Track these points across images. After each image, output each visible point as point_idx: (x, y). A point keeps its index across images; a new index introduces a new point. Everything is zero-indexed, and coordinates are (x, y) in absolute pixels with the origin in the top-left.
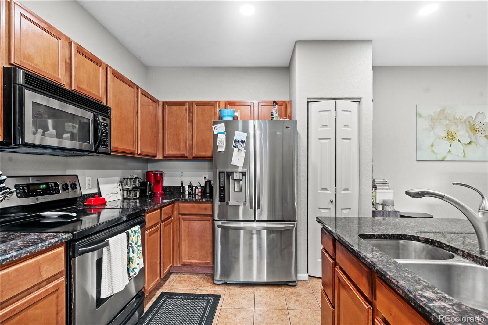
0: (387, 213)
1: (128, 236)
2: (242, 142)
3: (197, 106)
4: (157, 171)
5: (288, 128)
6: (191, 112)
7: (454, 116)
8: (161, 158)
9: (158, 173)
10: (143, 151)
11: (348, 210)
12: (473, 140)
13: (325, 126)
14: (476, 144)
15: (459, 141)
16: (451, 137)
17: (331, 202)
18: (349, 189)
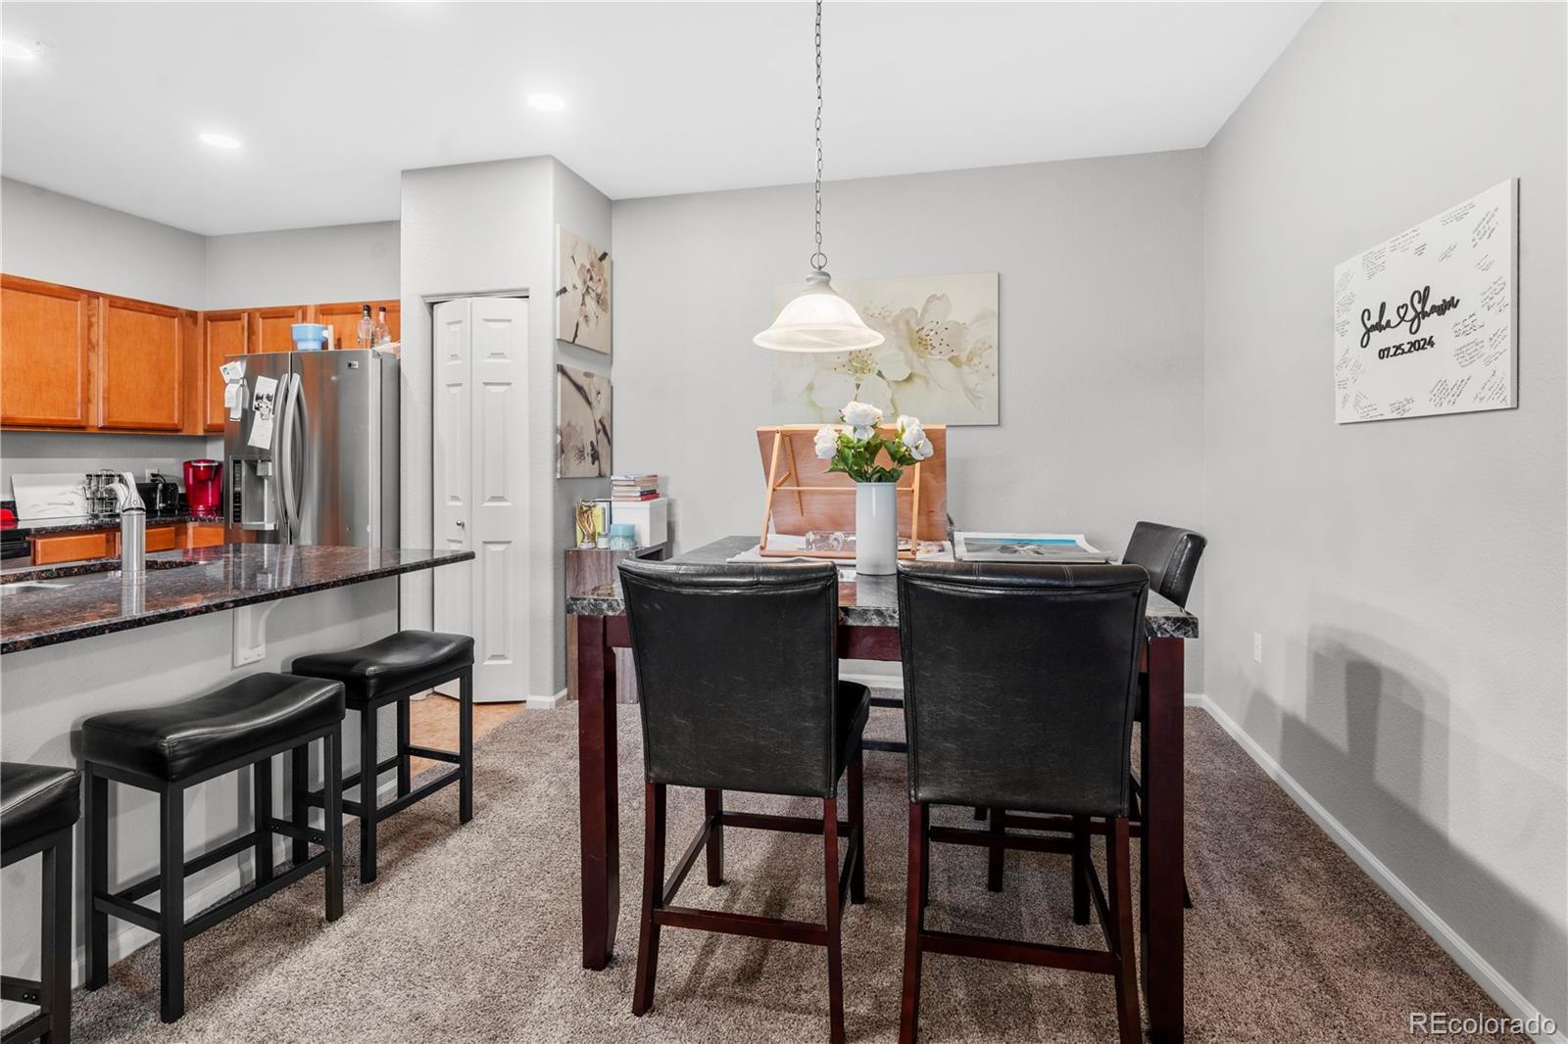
0: (606, 556)
2: (269, 398)
3: (263, 318)
4: (199, 461)
5: (352, 367)
6: (251, 331)
7: (866, 309)
8: (201, 432)
9: (202, 465)
10: (121, 420)
11: (505, 546)
12: (918, 370)
13: (454, 356)
14: (927, 382)
15: (880, 374)
16: (858, 363)
17: (460, 527)
18: (505, 497)
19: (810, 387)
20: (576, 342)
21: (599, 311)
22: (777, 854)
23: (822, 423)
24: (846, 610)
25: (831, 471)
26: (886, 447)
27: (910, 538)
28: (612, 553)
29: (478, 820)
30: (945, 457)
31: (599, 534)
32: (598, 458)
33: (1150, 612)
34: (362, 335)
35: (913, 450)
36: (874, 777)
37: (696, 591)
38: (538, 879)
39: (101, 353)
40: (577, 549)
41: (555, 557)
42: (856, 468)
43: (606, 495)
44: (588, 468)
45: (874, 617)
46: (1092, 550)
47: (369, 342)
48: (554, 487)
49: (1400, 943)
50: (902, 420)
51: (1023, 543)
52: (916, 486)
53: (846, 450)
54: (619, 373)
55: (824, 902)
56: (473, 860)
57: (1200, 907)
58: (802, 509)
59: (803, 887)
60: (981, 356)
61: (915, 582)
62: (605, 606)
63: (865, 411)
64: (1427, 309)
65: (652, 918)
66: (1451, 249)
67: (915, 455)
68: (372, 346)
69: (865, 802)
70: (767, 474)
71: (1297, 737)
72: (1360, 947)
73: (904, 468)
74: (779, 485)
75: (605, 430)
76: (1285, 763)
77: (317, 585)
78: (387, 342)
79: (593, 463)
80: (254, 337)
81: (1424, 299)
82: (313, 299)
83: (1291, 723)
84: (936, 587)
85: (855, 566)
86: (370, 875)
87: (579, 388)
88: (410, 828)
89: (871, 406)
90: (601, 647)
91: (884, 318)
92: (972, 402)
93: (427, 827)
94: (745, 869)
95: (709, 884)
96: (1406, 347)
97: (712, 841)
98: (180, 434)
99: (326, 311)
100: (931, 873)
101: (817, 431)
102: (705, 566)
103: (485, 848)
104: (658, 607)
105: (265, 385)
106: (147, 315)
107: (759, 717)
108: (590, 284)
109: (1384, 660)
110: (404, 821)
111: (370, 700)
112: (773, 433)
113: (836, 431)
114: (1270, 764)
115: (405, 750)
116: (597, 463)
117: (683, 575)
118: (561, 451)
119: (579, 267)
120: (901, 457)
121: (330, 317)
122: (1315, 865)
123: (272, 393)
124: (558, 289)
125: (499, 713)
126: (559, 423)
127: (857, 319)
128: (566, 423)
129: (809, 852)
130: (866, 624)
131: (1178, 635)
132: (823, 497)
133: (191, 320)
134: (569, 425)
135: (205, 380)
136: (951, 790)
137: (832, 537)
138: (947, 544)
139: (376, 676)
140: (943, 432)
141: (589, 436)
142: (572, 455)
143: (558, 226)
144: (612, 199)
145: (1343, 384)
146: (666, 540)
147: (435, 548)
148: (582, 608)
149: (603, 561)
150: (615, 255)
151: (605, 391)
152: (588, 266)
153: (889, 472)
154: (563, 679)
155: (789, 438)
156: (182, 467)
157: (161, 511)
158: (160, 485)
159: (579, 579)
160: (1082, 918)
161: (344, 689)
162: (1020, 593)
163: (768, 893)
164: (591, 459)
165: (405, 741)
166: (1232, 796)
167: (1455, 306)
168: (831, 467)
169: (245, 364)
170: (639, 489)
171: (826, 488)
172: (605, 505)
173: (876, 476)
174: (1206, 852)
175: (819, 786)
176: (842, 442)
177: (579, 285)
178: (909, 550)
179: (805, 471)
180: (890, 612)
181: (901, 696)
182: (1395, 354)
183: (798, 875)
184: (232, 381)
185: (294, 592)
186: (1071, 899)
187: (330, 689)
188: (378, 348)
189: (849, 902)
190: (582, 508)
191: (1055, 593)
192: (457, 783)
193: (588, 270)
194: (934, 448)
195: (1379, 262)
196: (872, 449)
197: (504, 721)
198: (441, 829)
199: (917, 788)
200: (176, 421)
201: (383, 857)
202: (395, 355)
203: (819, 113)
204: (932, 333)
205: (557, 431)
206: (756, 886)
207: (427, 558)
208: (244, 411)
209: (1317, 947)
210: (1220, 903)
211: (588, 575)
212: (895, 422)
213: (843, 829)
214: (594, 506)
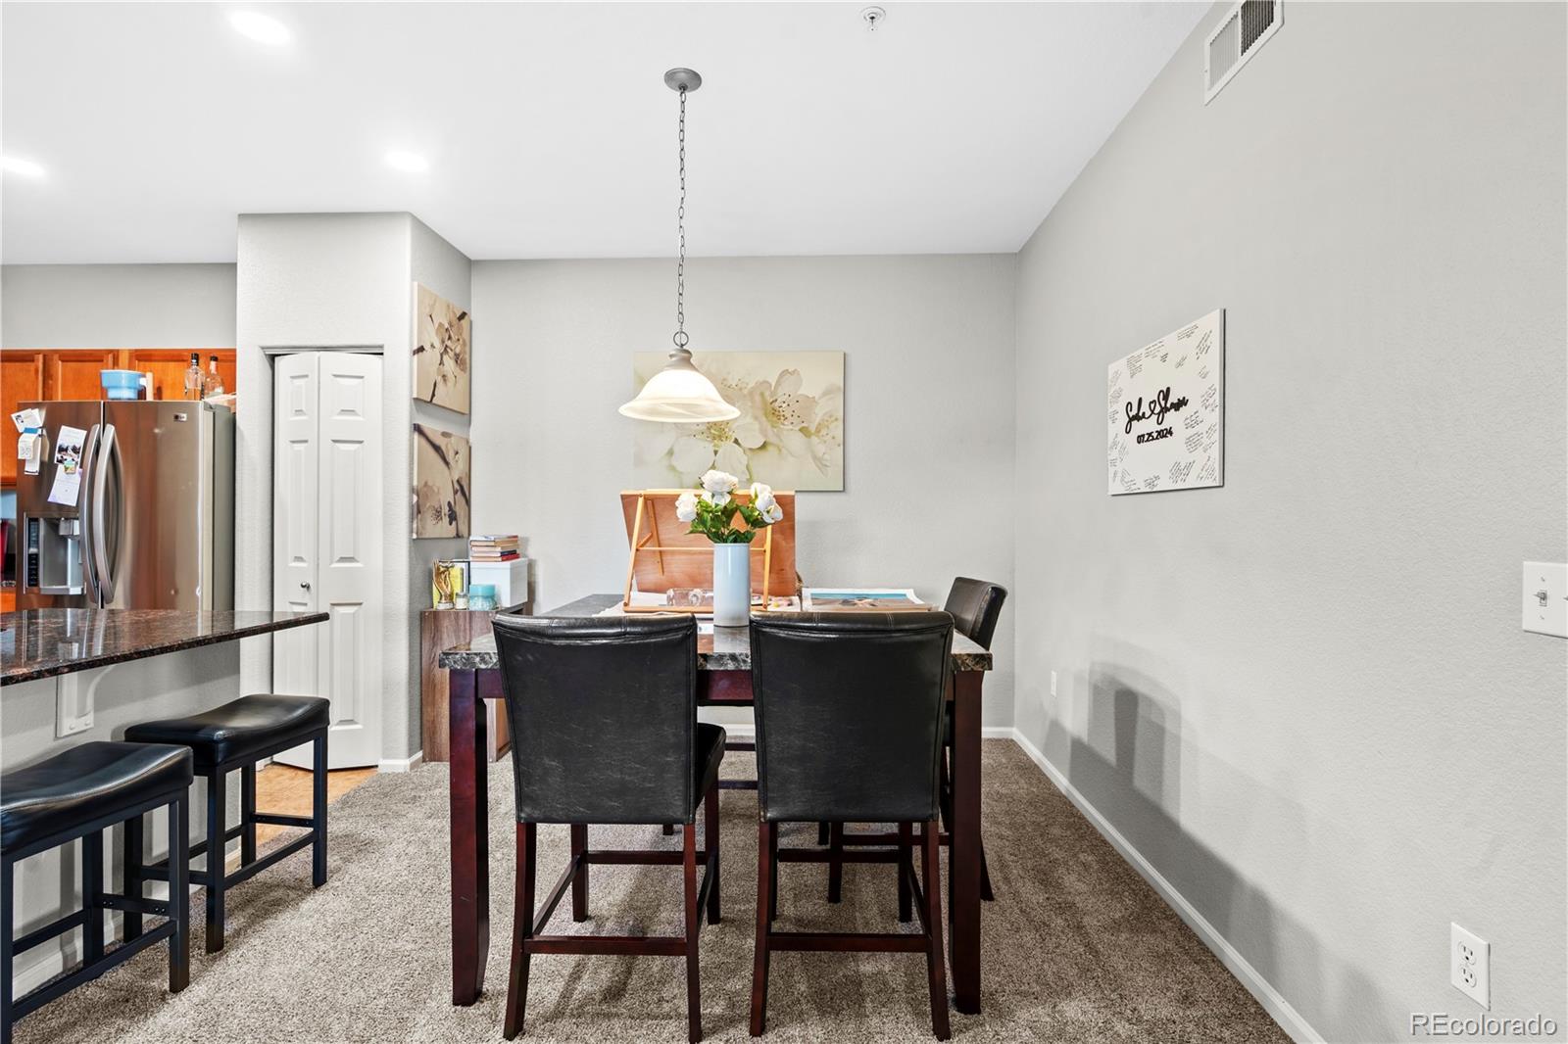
0: (469, 615)
2: (75, 450)
3: (62, 361)
5: (179, 419)
6: (48, 375)
11: (355, 608)
12: (772, 439)
13: (299, 412)
14: (780, 450)
15: (736, 441)
16: (717, 432)
17: (305, 589)
18: (356, 558)
19: (671, 453)
20: (434, 401)
21: (458, 371)
22: (639, 888)
23: (682, 488)
24: (705, 657)
25: (691, 532)
26: (741, 512)
27: (762, 594)
28: (471, 613)
29: (332, 882)
30: (794, 520)
31: (457, 594)
32: (455, 519)
33: (955, 650)
34: (190, 386)
35: (765, 514)
36: (729, 815)
37: (568, 642)
38: (402, 932)
40: (434, 609)
41: (411, 617)
42: (714, 530)
43: (463, 556)
44: (444, 528)
45: (730, 661)
46: (918, 602)
47: (198, 393)
48: (410, 547)
49: (1146, 911)
50: (755, 488)
51: (861, 597)
52: (768, 547)
53: (705, 514)
54: (478, 432)
55: (683, 925)
56: (330, 920)
57: (999, 899)
58: (663, 568)
59: (664, 914)
60: (828, 427)
61: (764, 630)
62: (477, 659)
63: (723, 479)
64: (1168, 405)
65: (523, 948)
66: (1184, 359)
67: (767, 518)
68: (202, 398)
69: (721, 837)
70: (630, 535)
71: (1081, 756)
72: (1117, 917)
73: (757, 530)
74: (642, 546)
75: (463, 490)
76: (1073, 780)
77: (160, 648)
78: (218, 394)
79: (451, 524)
80: (51, 382)
81: (1166, 398)
82: (127, 343)
83: (1077, 746)
84: (782, 634)
85: (712, 619)
86: (216, 944)
87: (437, 448)
88: (257, 896)
89: (727, 474)
90: (473, 699)
91: (741, 389)
92: (820, 469)
93: (278, 893)
94: (609, 904)
95: (575, 920)
96: (1155, 435)
97: (578, 879)
99: (142, 357)
100: (779, 893)
101: (679, 496)
102: (576, 619)
103: (342, 908)
104: (530, 658)
105: (71, 436)
107: (624, 755)
108: (449, 343)
109: (1140, 687)
110: (250, 891)
111: (217, 764)
112: (635, 497)
113: (696, 496)
114: (1061, 781)
115: (251, 817)
116: (454, 523)
117: (555, 627)
118: (417, 511)
119: (437, 326)
120: (755, 520)
121: (147, 363)
122: (1090, 858)
123: (79, 445)
124: (415, 348)
125: (349, 779)
126: (415, 483)
127: (714, 394)
128: (423, 483)
129: (670, 884)
130: (722, 668)
131: (978, 668)
132: (683, 557)
134: (426, 484)
136: (795, 809)
137: (692, 593)
138: (796, 599)
139: (225, 739)
140: (792, 498)
141: (447, 495)
142: (429, 516)
143: (416, 284)
144: (472, 258)
145: (1113, 463)
146: (526, 600)
147: (275, 610)
148: (455, 662)
149: (461, 622)
150: (475, 315)
151: (463, 452)
152: (447, 326)
153: (744, 534)
154: (417, 740)
155: (651, 501)
159: (435, 640)
160: (905, 917)
161: (192, 754)
162: (852, 636)
163: (631, 923)
164: (448, 520)
165: (251, 808)
166: (1031, 810)
167: (1185, 405)
168: (691, 529)
169: (43, 412)
170: (499, 549)
171: (685, 547)
172: (464, 566)
173: (731, 538)
174: (1007, 856)
175: (679, 813)
176: (701, 506)
177: (437, 344)
178: (761, 605)
179: (667, 531)
180: (743, 657)
181: (754, 741)
182: (1148, 440)
183: (659, 905)
184: (28, 430)
185: (135, 656)
186: (897, 903)
187: (175, 755)
188: (210, 400)
189: (705, 923)
190: (438, 569)
191: (880, 636)
192: (310, 846)
193: (447, 330)
194: (783, 513)
195: (1138, 365)
196: (728, 513)
197: (354, 786)
198: (292, 895)
199: (766, 810)
201: (230, 927)
202: (229, 409)
203: (682, 203)
204: (784, 405)
205: (413, 490)
206: (620, 918)
207: (264, 621)
208: (43, 464)
209: (1086, 920)
210: (1016, 895)
211: (445, 636)
212: (749, 488)
213: (701, 858)
214: (452, 567)
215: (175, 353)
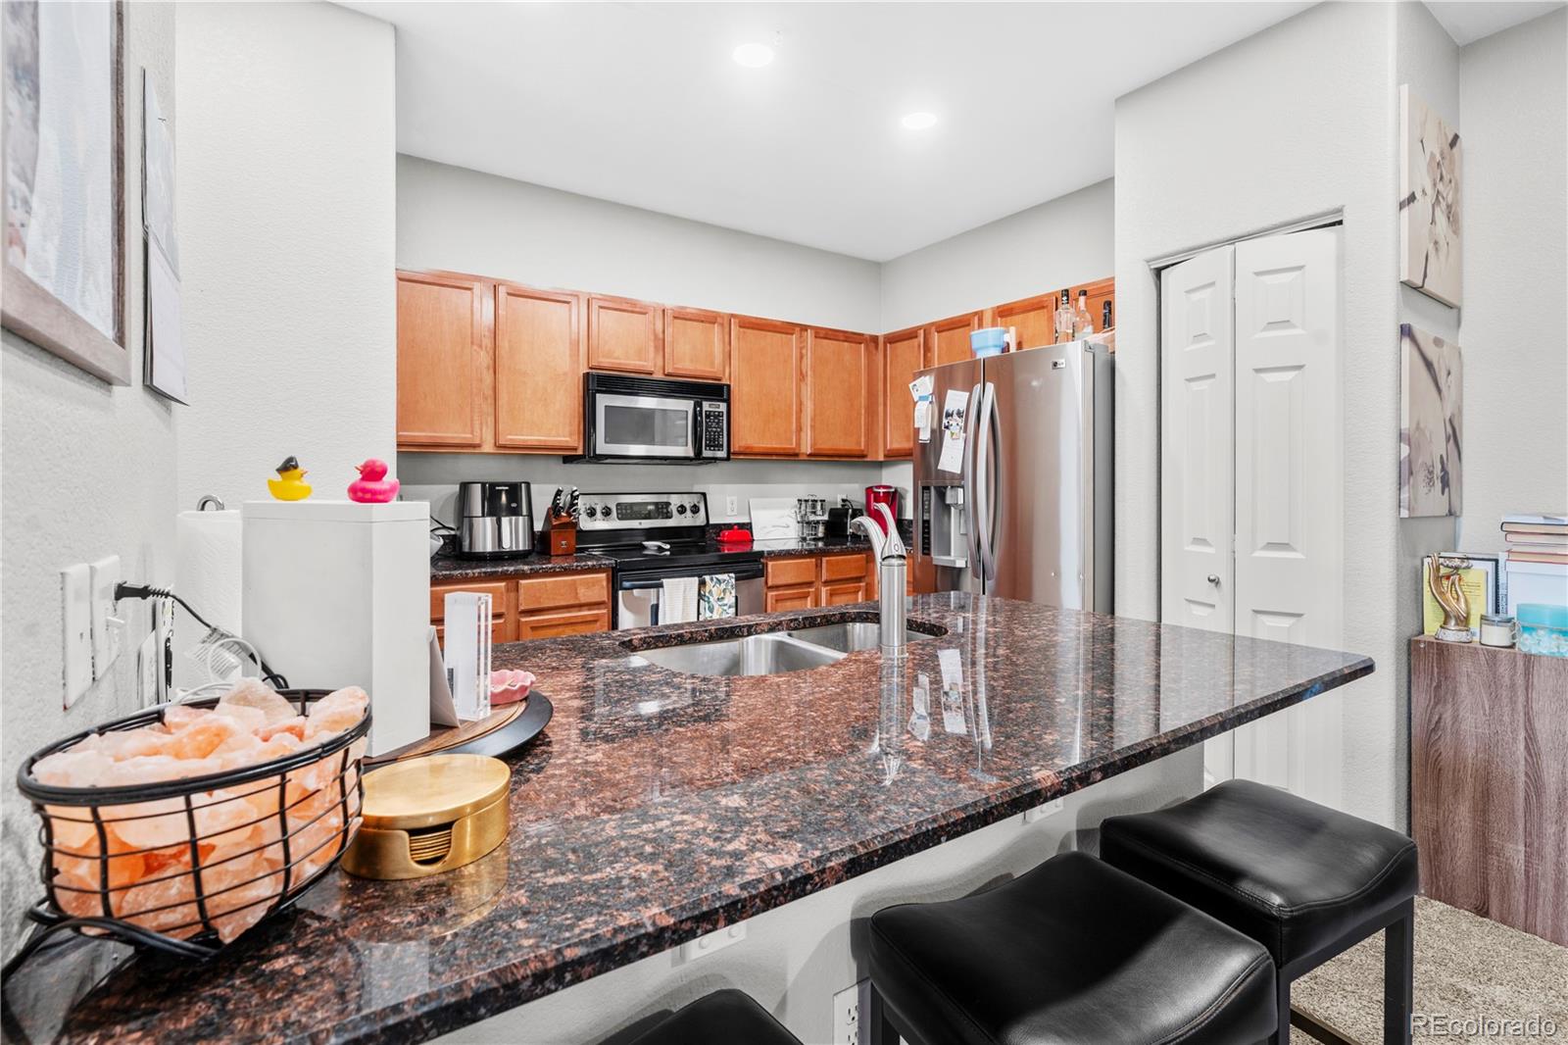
1: (702, 583)
2: (959, 414)
3: (938, 332)
4: (879, 487)
5: (1058, 366)
6: (927, 348)
8: (881, 458)
9: (882, 490)
10: (822, 447)
11: (1291, 621)
13: (1200, 337)
17: (1213, 584)
18: (1291, 544)
20: (1426, 288)
21: (1450, 233)
31: (1482, 617)
32: (1448, 486)
39: (809, 382)
40: (1432, 638)
41: (1398, 650)
44: (1437, 500)
48: (1396, 532)
54: (1469, 338)
75: (1455, 436)
79: (1443, 493)
80: (929, 355)
82: (988, 302)
87: (1429, 365)
98: (866, 459)
99: (1005, 313)
105: (956, 399)
106: (841, 343)
108: (1440, 186)
116: (1446, 491)
118: (1405, 473)
119: (1428, 157)
121: (1009, 318)
123: (963, 407)
124: (1405, 195)
126: (1405, 425)
128: (1412, 425)
133: (873, 344)
134: (1417, 426)
135: (885, 405)
141: (1439, 445)
142: (1421, 480)
143: (1404, 89)
144: (1459, 42)
150: (1467, 139)
151: (1455, 371)
152: (1438, 158)
156: (864, 492)
157: (851, 536)
158: (850, 511)
159: (1441, 694)
164: (1440, 485)
169: (933, 378)
177: (1429, 190)
184: (922, 398)
190: (1437, 569)
193: (1438, 164)
200: (863, 448)
205: (1402, 437)
208: (933, 431)
211: (1464, 690)
214: (1468, 568)
215: (1035, 301)
